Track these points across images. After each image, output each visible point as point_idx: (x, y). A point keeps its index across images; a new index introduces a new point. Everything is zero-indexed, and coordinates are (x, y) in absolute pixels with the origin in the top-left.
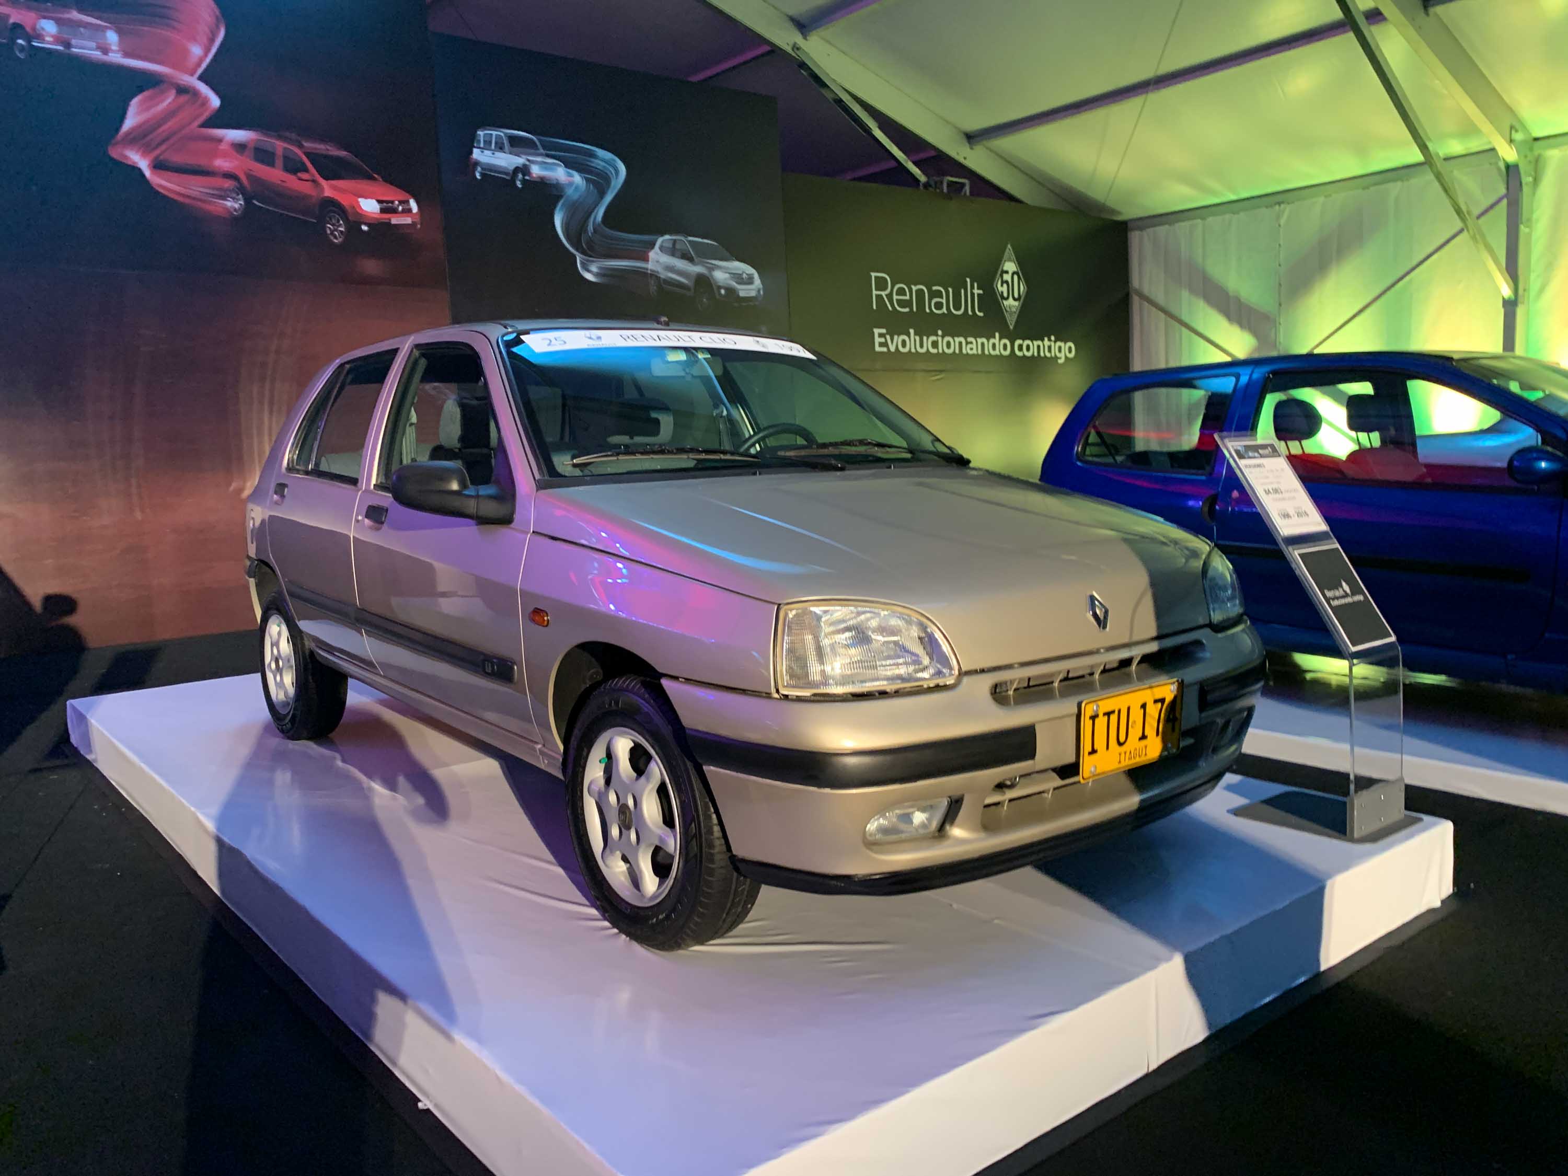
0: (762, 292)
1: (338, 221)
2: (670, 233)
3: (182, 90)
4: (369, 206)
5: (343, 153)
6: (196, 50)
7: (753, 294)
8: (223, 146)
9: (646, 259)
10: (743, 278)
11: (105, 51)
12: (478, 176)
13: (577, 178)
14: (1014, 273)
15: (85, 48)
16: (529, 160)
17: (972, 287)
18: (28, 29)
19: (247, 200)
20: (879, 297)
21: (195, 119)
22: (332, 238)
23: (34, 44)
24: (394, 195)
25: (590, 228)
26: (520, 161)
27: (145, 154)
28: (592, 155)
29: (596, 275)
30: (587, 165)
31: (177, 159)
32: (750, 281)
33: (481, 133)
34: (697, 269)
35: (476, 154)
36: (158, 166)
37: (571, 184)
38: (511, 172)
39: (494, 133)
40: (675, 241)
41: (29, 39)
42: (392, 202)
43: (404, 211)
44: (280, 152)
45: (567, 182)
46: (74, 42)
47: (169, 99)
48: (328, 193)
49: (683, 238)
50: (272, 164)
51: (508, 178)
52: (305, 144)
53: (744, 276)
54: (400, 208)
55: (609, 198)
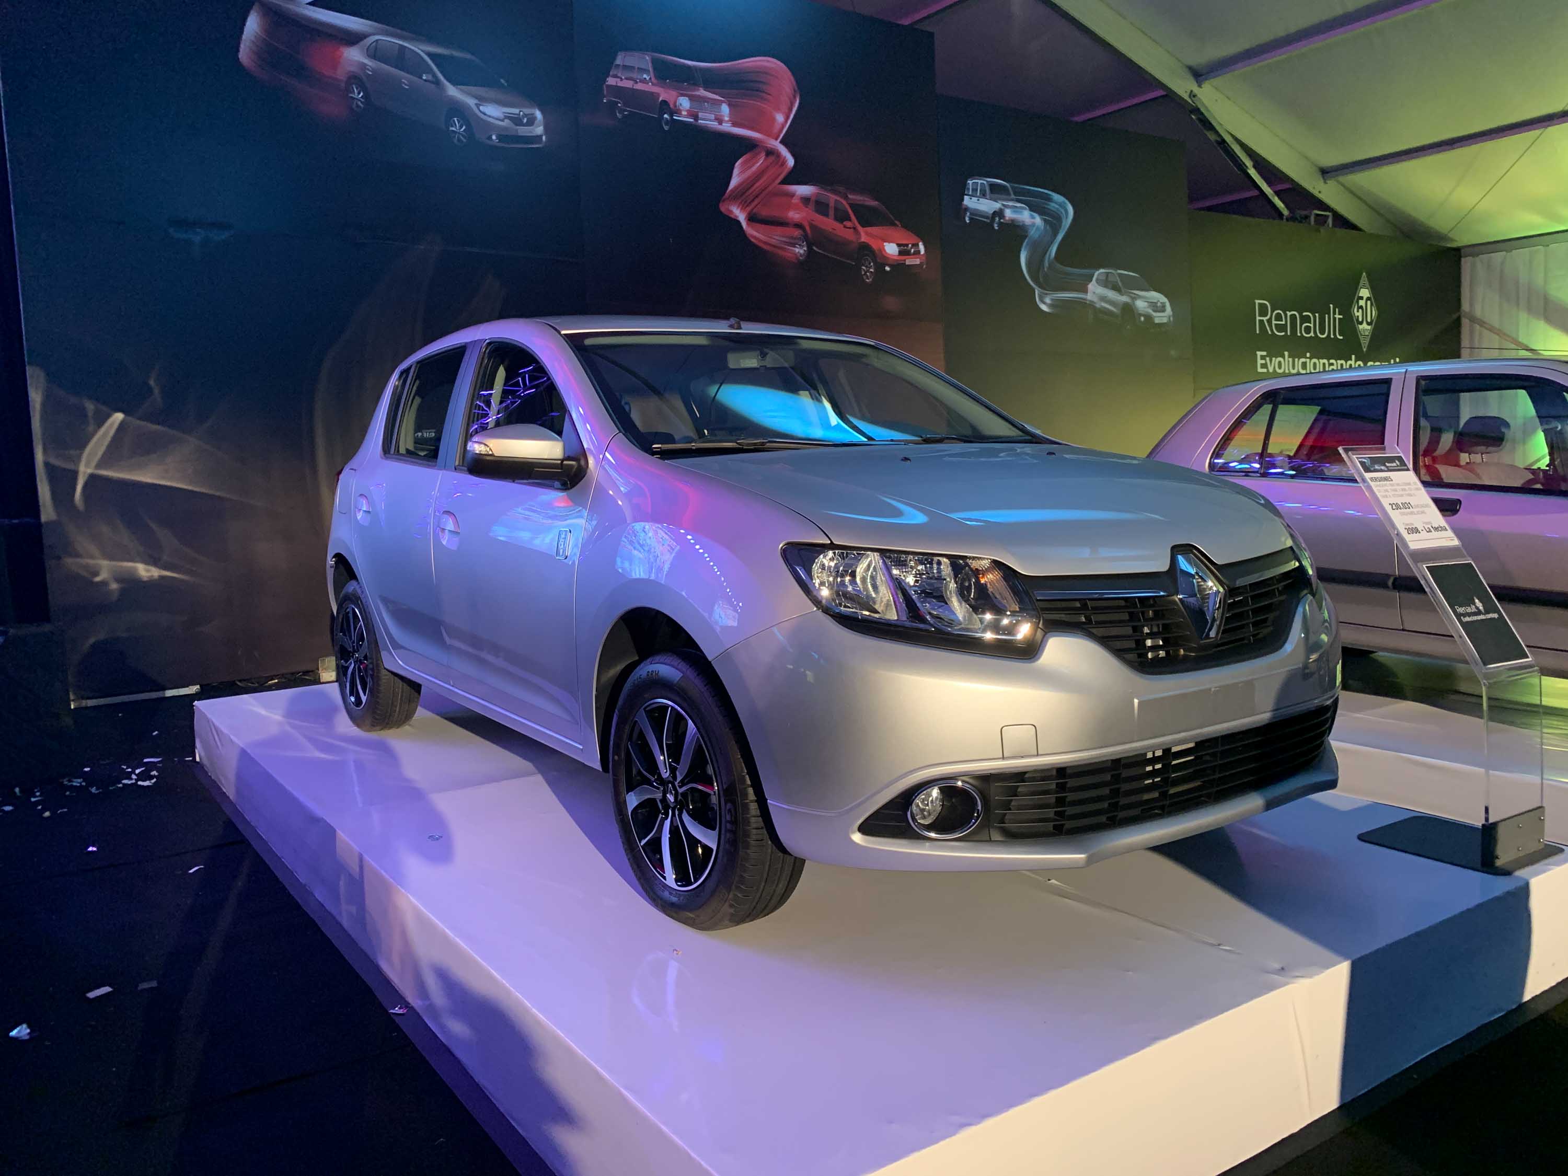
0: (1171, 319)
1: (870, 264)
2: (1103, 268)
3: (771, 153)
4: (891, 249)
5: (874, 203)
6: (780, 118)
7: (1165, 320)
8: (795, 200)
9: (1085, 291)
10: (1157, 307)
11: (720, 122)
12: (967, 220)
13: (1038, 220)
14: (1368, 299)
15: (707, 121)
16: (1004, 205)
17: (1334, 313)
18: (672, 106)
19: (809, 246)
20: (1261, 322)
21: (776, 178)
22: (865, 277)
23: (675, 117)
24: (908, 238)
25: (1046, 264)
26: (997, 206)
27: (743, 209)
28: (1049, 199)
29: (1050, 306)
30: (1045, 208)
31: (764, 212)
32: (1163, 309)
33: (970, 182)
34: (1124, 299)
35: (967, 201)
36: (751, 219)
37: (1033, 225)
38: (991, 216)
39: (980, 182)
40: (1107, 274)
41: (671, 115)
42: (907, 245)
43: (915, 253)
44: (832, 204)
45: (1030, 223)
46: (700, 115)
47: (761, 161)
48: (864, 238)
49: (1113, 271)
50: (826, 214)
51: (989, 221)
52: (850, 196)
53: (1159, 304)
54: (912, 250)
55: (1060, 237)
